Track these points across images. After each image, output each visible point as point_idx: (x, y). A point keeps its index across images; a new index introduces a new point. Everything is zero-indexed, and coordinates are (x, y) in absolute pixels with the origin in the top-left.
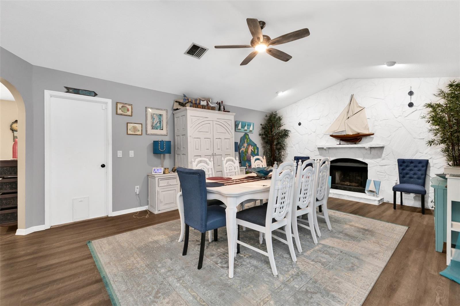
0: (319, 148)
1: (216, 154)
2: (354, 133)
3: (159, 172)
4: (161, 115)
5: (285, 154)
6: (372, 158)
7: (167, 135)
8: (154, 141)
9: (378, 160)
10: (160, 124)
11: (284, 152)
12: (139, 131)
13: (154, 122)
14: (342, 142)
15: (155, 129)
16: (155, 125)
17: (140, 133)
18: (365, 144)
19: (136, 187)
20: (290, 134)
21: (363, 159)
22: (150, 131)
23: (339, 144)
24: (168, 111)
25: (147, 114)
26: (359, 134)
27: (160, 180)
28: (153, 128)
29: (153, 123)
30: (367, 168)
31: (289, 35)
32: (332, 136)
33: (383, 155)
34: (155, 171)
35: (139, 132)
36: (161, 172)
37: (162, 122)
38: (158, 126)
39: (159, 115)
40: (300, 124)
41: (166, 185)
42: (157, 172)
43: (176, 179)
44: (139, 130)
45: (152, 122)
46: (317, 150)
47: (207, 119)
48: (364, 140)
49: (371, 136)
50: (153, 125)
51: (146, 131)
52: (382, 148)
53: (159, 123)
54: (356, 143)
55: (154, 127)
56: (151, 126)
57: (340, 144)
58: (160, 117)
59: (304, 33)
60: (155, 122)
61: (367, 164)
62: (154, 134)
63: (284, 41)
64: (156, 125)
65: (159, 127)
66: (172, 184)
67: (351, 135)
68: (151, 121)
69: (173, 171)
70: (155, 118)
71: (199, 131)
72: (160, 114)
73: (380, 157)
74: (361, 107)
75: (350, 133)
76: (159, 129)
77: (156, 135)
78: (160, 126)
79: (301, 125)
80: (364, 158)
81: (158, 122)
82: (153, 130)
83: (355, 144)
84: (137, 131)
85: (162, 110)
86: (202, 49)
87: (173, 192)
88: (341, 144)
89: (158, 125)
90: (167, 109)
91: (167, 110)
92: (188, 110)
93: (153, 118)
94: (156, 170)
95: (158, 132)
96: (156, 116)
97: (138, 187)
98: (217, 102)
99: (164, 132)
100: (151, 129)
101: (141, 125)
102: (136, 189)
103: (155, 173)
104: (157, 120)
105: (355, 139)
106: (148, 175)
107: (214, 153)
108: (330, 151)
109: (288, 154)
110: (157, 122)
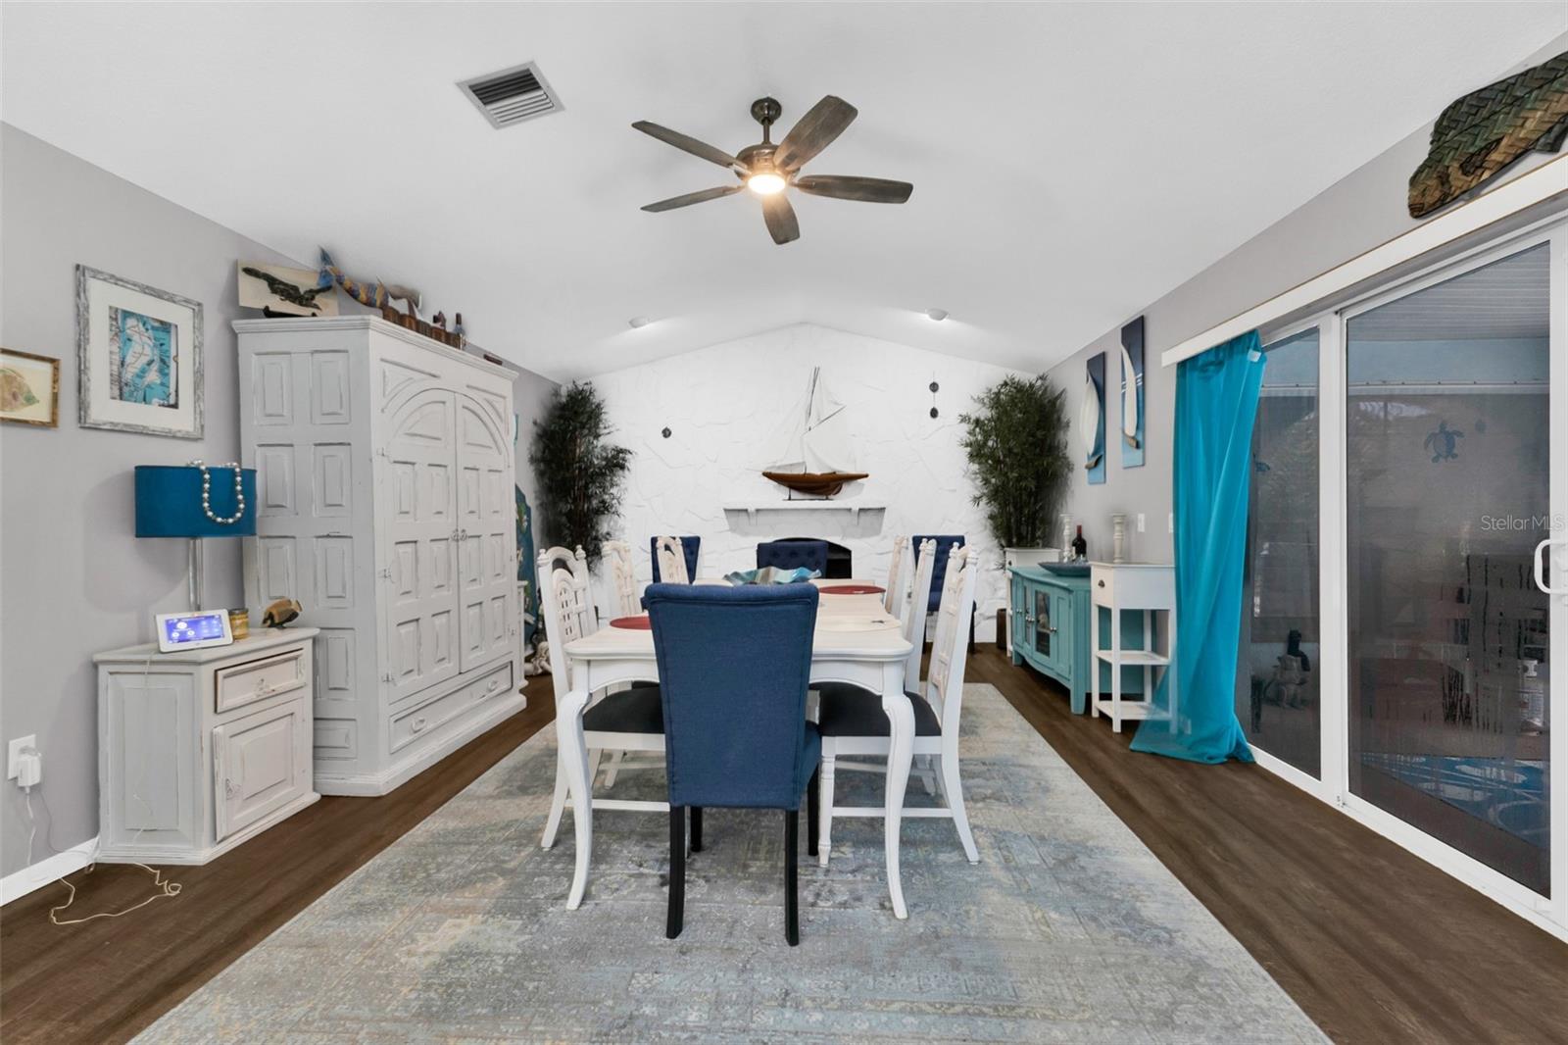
0: (726, 510)
1: (469, 533)
2: (827, 471)
3: (205, 632)
4: (165, 327)
5: (616, 530)
6: (863, 536)
7: (196, 440)
8: (136, 468)
9: (874, 540)
10: (163, 371)
11: (609, 525)
12: (30, 400)
13: (128, 360)
14: (795, 494)
15: (131, 398)
16: (137, 381)
17: (40, 412)
18: (848, 498)
19: (15, 745)
20: (632, 461)
21: (842, 539)
22: (104, 407)
23: (787, 497)
24: (205, 308)
25: (87, 308)
26: (834, 473)
27: (225, 677)
28: (123, 390)
29: (122, 364)
30: (849, 561)
31: (864, 183)
32: (769, 475)
33: (884, 528)
34: (175, 635)
35: (36, 406)
36: (216, 632)
37: (173, 365)
38: (149, 386)
39: (157, 324)
40: (667, 433)
41: (251, 696)
42: (191, 633)
43: (296, 658)
44: (35, 393)
45: (117, 358)
46: (723, 514)
47: (435, 383)
48: (846, 489)
49: (859, 481)
50: (120, 373)
51: (82, 406)
52: (882, 510)
53: (155, 366)
54: (830, 497)
55: (126, 389)
56: (112, 382)
57: (790, 499)
58: (161, 335)
59: (897, 192)
60: (136, 361)
61: (848, 552)
62: (126, 425)
63: (838, 193)
64: (138, 376)
65: (159, 390)
66: (279, 686)
67: (817, 476)
68: (111, 353)
69: (277, 620)
70: (136, 337)
71: (413, 431)
72: (162, 322)
73: (877, 531)
74: (836, 403)
75: (815, 470)
76: (155, 400)
77: (141, 433)
78: (162, 384)
79: (671, 437)
80: (844, 536)
81: (150, 363)
82: (123, 403)
83: (827, 499)
84: (21, 399)
85: (172, 299)
86: (545, 97)
87: (280, 725)
88: (792, 497)
89: (153, 376)
90: (200, 301)
91: (199, 305)
92: (371, 332)
93: (119, 334)
94: (182, 626)
95: (152, 415)
96: (142, 329)
97: (30, 740)
98: (437, 314)
99: (182, 420)
100: (113, 398)
101: (47, 367)
102: (14, 758)
103: (180, 641)
104: (148, 350)
105: (824, 486)
106: (95, 666)
107: (460, 530)
108: (761, 518)
109: (626, 531)
110: (144, 360)
